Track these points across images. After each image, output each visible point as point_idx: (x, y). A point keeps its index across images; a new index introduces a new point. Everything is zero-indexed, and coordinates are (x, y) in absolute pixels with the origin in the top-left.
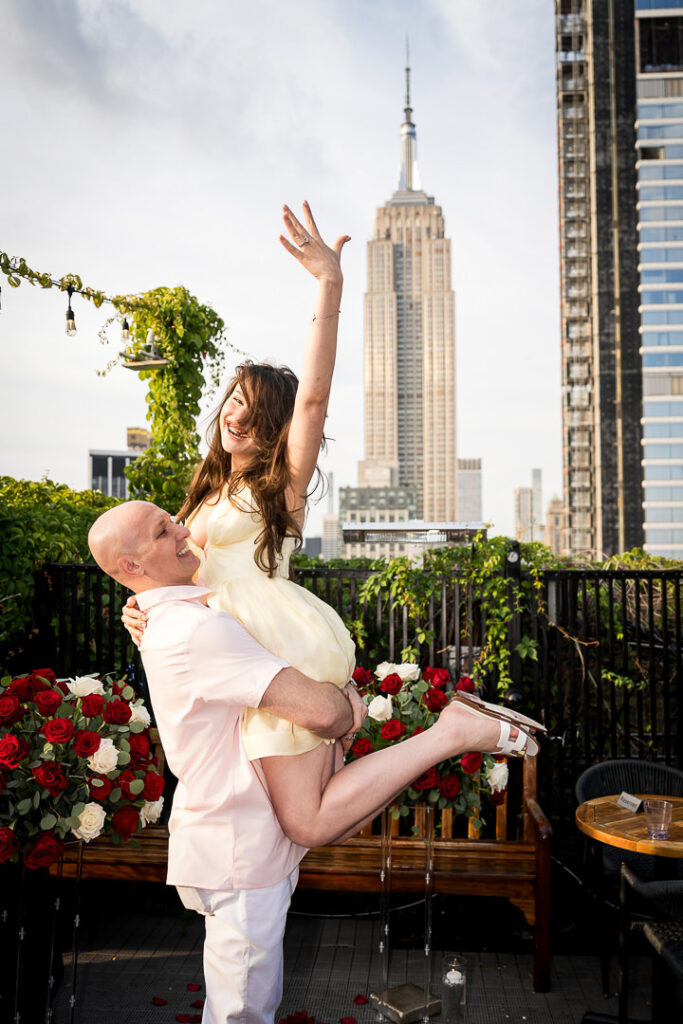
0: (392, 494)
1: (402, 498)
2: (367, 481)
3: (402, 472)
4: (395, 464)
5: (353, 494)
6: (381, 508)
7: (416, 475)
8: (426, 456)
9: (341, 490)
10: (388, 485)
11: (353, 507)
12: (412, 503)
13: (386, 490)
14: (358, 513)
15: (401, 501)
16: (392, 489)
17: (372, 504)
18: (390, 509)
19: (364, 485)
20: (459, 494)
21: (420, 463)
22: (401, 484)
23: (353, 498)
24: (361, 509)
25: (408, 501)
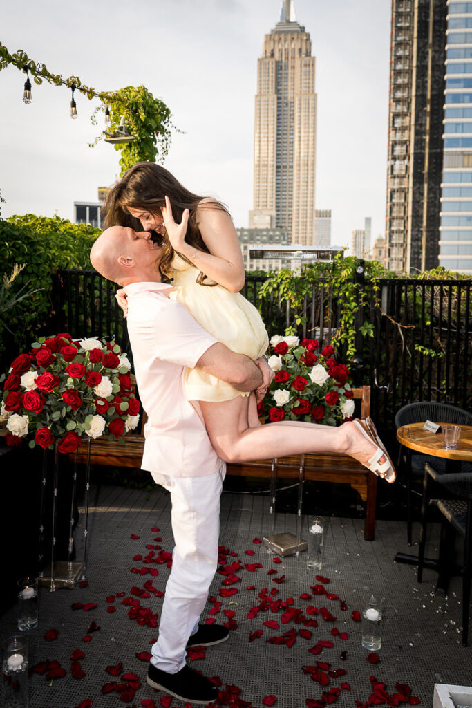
0: (271, 233)
1: (277, 236)
2: (255, 224)
3: (278, 219)
4: (274, 213)
5: (246, 233)
6: (264, 242)
7: (287, 221)
8: (295, 208)
10: (269, 227)
11: (246, 242)
12: (284, 240)
13: (267, 230)
14: (249, 246)
15: (277, 238)
16: (271, 230)
17: (258, 240)
18: (270, 243)
19: (253, 227)
20: (315, 233)
21: (290, 213)
22: (277, 227)
23: (245, 236)
24: (250, 243)
25: (282, 238)
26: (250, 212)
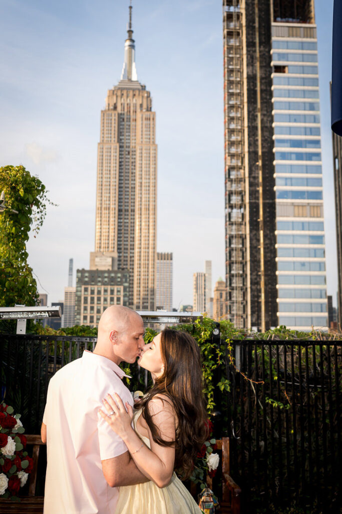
0: (113, 275)
1: (119, 277)
2: (96, 265)
3: (120, 260)
4: (116, 255)
5: (87, 275)
6: (104, 284)
7: (129, 263)
8: (136, 250)
9: (78, 271)
10: (111, 269)
11: (86, 283)
12: (126, 281)
13: (109, 272)
14: (89, 287)
15: (119, 280)
16: (113, 271)
17: (99, 281)
18: (111, 285)
19: (94, 269)
20: (157, 276)
21: (132, 255)
22: (119, 268)
23: (86, 277)
24: (91, 285)
25: (124, 280)
26: (91, 253)
